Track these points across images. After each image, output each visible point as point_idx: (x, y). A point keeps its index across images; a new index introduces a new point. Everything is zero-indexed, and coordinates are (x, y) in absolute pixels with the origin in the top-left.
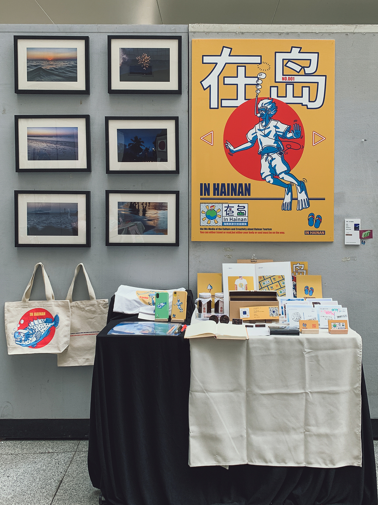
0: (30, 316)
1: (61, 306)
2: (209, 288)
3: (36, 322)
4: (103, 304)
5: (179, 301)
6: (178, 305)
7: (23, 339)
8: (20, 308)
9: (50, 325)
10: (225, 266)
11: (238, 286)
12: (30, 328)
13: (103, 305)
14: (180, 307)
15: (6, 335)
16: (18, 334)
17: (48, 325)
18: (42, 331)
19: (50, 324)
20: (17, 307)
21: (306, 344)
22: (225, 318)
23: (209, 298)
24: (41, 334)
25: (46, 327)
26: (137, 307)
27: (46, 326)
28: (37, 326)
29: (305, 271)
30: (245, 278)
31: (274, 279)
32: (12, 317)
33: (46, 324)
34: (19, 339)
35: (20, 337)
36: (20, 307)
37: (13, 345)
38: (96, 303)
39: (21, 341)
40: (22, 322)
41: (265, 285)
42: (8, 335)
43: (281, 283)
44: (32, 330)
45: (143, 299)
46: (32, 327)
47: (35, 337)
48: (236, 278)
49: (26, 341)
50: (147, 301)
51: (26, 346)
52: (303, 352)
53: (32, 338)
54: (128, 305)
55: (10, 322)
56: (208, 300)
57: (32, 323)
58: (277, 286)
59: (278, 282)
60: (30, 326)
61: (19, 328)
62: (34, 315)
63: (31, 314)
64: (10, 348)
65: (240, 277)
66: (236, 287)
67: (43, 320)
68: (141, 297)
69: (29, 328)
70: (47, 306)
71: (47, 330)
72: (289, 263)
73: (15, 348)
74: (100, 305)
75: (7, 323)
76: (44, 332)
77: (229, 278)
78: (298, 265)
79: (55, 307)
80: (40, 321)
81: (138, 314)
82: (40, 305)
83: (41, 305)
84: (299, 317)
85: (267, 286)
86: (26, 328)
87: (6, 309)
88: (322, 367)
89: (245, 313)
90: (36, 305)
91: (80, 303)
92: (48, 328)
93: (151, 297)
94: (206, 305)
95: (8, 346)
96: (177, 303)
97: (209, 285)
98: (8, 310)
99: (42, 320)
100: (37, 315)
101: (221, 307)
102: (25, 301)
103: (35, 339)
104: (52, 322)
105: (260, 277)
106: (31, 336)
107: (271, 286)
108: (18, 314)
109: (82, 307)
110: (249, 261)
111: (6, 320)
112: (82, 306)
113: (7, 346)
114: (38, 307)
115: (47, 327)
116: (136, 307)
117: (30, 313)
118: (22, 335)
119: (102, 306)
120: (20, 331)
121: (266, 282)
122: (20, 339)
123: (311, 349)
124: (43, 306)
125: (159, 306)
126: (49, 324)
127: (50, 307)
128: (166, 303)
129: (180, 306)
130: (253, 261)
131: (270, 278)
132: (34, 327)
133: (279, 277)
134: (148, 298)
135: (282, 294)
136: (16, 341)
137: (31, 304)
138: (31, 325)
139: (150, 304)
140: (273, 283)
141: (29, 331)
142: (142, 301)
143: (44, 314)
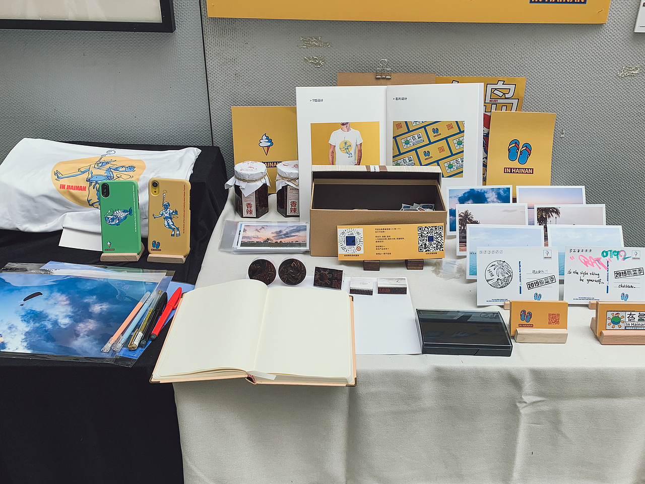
2: (265, 143)
5: (166, 207)
6: (166, 218)
10: (304, 94)
11: (337, 150)
14: (171, 223)
21: (528, 385)
22: (295, 268)
23: (260, 179)
26: (55, 211)
29: (515, 102)
30: (358, 126)
31: (436, 131)
41: (411, 146)
43: (453, 141)
45: (72, 191)
48: (332, 127)
50: (83, 195)
52: (518, 404)
54: (28, 211)
56: (259, 184)
58: (441, 150)
59: (446, 138)
65: (343, 124)
66: (331, 151)
68: (63, 187)
72: (480, 86)
77: (314, 127)
78: (500, 85)
81: (59, 233)
84: (507, 276)
85: (416, 150)
88: (564, 436)
89: (351, 241)
93: (93, 184)
94: (254, 198)
96: (163, 212)
97: (264, 137)
101: (293, 202)
105: (398, 125)
107: (426, 149)
110: (371, 76)
116: (52, 213)
121: (414, 138)
123: (540, 394)
125: (113, 220)
128: (130, 211)
129: (171, 219)
130: (381, 78)
131: (424, 127)
133: (450, 126)
134: (84, 189)
135: (454, 170)
139: (92, 205)
140: (430, 143)
142: (69, 198)
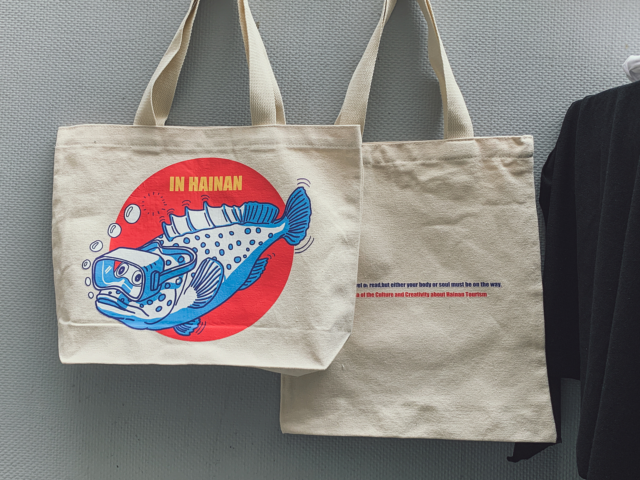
0: (171, 189)
1: (317, 150)
3: (198, 218)
4: (509, 156)
7: (135, 292)
8: (124, 155)
9: (264, 235)
12: (171, 244)
13: (509, 160)
15: (57, 273)
16: (110, 268)
17: (254, 235)
18: (227, 259)
19: (266, 231)
20: (112, 148)
24: (222, 275)
25: (246, 244)
27: (246, 239)
28: (201, 234)
32: (88, 190)
33: (248, 232)
34: (114, 292)
35: (121, 283)
36: (124, 150)
37: (85, 318)
38: (476, 149)
39: (122, 303)
40: (133, 215)
42: (63, 272)
44: (177, 251)
46: (180, 241)
47: (192, 289)
49: (150, 301)
51: (150, 325)
53: (179, 290)
55: (78, 213)
57: (180, 223)
60: (172, 235)
61: (116, 244)
62: (191, 189)
63: (177, 184)
64: (72, 333)
67: (229, 210)
69: (167, 243)
70: (253, 147)
71: (248, 254)
73: (91, 333)
74: (496, 161)
75: (62, 214)
76: (235, 266)
79: (289, 152)
80: (216, 214)
82: (215, 145)
83: (221, 144)
86: (151, 242)
87: (59, 156)
90: (199, 145)
91: (395, 149)
92: (253, 248)
95: (61, 321)
98: (72, 161)
99: (225, 213)
100: (203, 188)
102: (147, 123)
103: (190, 297)
104: (275, 222)
106: (173, 281)
108: (116, 180)
109: (402, 169)
111: (58, 201)
112: (402, 163)
113: (57, 321)
114: (209, 152)
115: (252, 242)
117: (172, 178)
118: (131, 273)
119: (506, 165)
120: (121, 254)
122: (118, 292)
124: (234, 151)
126: (258, 231)
127: (265, 151)
132: (186, 241)
136: (98, 300)
137: (178, 139)
138: (175, 230)
141: (166, 258)
143: (236, 184)
